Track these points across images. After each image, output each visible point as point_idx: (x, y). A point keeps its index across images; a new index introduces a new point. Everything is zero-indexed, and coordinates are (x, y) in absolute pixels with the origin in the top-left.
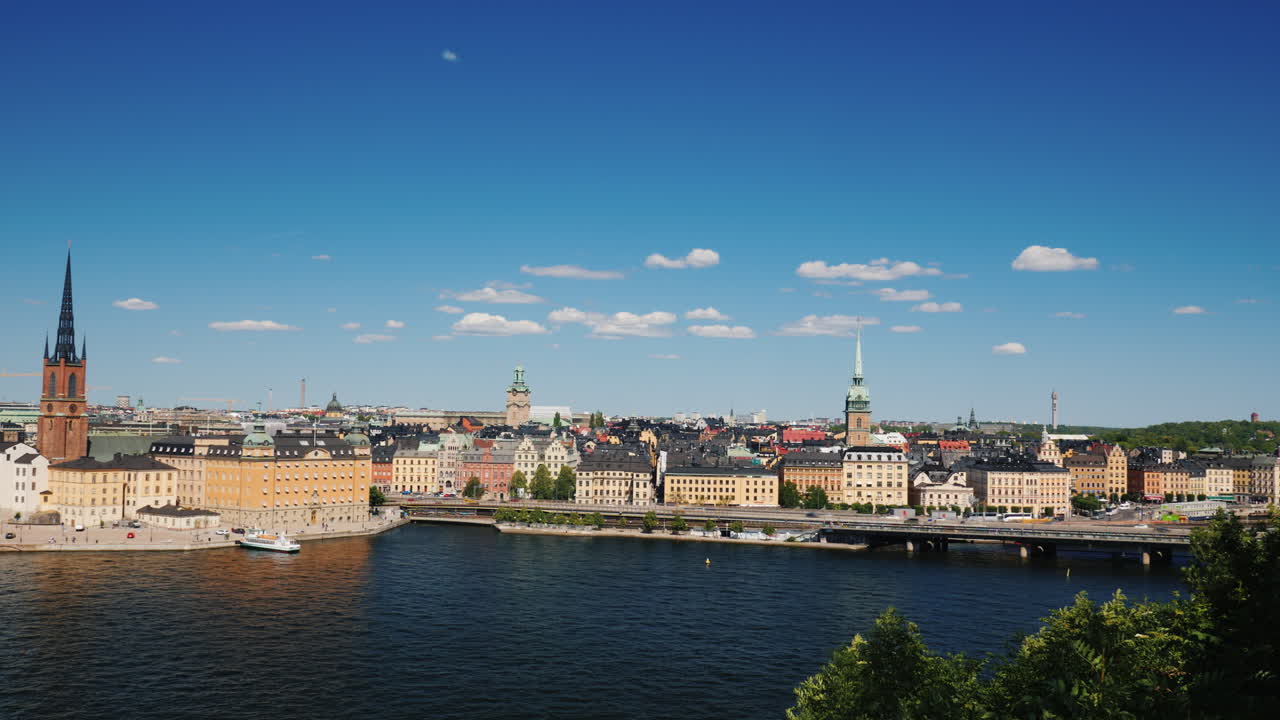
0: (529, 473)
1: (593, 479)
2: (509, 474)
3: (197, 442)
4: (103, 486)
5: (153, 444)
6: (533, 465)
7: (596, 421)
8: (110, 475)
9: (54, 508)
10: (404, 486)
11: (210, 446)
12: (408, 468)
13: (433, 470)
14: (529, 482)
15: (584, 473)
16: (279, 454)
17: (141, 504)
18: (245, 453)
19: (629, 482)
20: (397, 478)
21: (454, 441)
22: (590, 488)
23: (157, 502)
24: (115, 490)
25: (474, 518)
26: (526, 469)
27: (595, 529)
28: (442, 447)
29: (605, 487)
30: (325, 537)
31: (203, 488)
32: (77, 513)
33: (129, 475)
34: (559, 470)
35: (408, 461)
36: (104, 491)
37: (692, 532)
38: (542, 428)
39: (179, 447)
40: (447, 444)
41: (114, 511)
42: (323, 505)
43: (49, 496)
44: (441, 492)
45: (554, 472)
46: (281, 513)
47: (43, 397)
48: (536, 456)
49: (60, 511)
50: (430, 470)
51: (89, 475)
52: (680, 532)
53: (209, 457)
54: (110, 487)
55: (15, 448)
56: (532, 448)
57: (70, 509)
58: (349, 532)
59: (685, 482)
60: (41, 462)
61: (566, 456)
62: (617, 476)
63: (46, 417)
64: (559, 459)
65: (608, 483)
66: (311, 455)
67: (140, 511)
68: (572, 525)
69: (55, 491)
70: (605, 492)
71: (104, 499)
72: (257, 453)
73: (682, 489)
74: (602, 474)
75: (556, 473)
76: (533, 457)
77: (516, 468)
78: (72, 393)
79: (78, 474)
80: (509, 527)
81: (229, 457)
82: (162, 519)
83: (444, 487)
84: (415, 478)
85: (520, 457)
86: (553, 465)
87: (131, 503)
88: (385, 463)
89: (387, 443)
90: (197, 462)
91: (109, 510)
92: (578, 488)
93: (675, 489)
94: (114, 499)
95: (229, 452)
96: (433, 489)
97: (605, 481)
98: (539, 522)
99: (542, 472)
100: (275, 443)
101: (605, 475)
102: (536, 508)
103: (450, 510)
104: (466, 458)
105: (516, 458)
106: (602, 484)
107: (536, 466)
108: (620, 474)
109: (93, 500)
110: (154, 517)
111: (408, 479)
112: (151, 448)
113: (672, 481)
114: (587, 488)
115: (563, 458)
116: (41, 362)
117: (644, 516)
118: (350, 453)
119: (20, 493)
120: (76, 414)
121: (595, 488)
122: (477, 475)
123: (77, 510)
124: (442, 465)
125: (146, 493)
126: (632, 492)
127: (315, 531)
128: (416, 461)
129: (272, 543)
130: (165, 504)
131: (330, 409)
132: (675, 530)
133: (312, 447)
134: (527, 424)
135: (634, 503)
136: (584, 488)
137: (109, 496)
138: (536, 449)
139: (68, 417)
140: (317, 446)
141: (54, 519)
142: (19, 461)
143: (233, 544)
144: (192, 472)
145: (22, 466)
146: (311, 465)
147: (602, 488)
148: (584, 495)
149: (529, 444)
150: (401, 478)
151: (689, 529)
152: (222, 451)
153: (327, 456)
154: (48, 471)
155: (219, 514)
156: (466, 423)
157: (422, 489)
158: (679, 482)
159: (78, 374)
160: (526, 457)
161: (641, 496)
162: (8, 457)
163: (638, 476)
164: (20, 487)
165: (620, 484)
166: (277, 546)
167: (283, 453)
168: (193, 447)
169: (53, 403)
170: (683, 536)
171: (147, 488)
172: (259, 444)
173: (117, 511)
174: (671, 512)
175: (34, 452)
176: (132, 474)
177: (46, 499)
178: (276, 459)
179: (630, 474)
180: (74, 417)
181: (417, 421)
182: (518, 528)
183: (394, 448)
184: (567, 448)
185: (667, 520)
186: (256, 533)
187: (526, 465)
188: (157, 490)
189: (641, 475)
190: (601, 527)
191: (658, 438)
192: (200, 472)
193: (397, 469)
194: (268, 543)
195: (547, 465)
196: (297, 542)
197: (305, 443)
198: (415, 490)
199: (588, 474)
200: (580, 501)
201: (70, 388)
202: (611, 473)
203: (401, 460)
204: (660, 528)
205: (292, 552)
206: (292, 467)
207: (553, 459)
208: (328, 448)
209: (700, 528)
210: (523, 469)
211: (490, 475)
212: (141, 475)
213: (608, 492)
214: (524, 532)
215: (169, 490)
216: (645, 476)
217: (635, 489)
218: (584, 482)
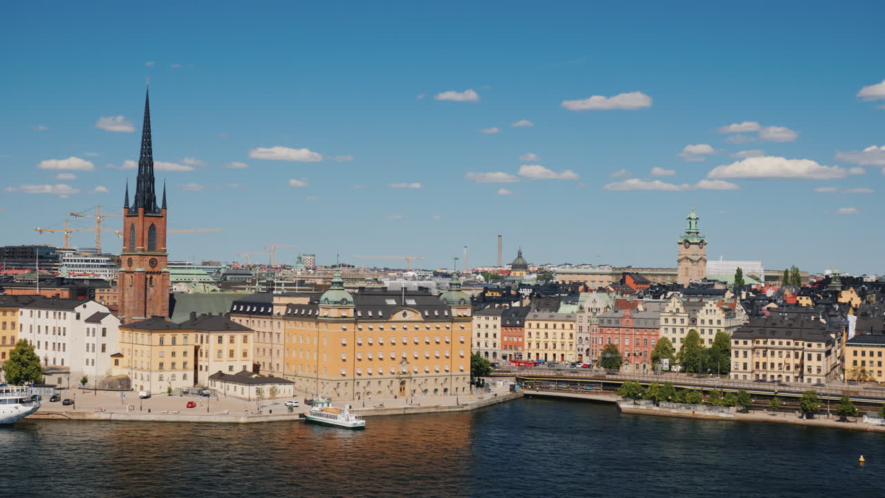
0: (678, 341)
1: (753, 350)
2: (653, 342)
3: (276, 300)
4: (172, 349)
5: (235, 303)
6: (682, 330)
7: (792, 278)
8: (180, 336)
9: (125, 372)
10: (538, 354)
11: (288, 305)
12: (542, 332)
13: (571, 335)
14: (678, 350)
15: (741, 342)
16: (359, 314)
17: (213, 371)
18: (322, 312)
19: (800, 353)
20: (530, 344)
21: (595, 301)
22: (748, 360)
23: (231, 368)
24: (185, 353)
25: (597, 393)
26: (674, 336)
27: (740, 411)
28: (581, 308)
29: (769, 360)
30: (407, 412)
31: (282, 352)
32: (145, 378)
33: (202, 337)
34: (713, 337)
35: (542, 324)
36: (173, 354)
37: (866, 419)
38: (718, 287)
39: (259, 305)
40: (586, 306)
41: (185, 377)
42: (413, 375)
43: (120, 359)
44: (578, 362)
45: (707, 340)
46: (363, 383)
47: (124, 250)
48: (686, 321)
49: (130, 376)
50: (567, 336)
51: (156, 337)
52: (849, 418)
53: (287, 317)
54: (179, 350)
55: (85, 306)
56: (682, 310)
57: (139, 373)
58: (436, 407)
59: (872, 354)
60: (111, 322)
61: (723, 321)
62: (784, 345)
63: (127, 272)
64: (715, 324)
65: (773, 354)
66: (398, 316)
67: (211, 377)
68: (709, 405)
69: (126, 354)
70: (769, 366)
71: (173, 364)
72: (334, 313)
73: (867, 363)
74: (765, 343)
75: (710, 340)
76: (682, 321)
77: (662, 333)
78: (152, 247)
79: (146, 335)
80: (632, 406)
81: (306, 317)
82: (232, 386)
83: (584, 356)
84: (550, 345)
85: (666, 320)
86: (707, 331)
87: (204, 368)
88: (516, 326)
89: (521, 304)
90: (275, 322)
91: (179, 375)
92: (733, 359)
93: (859, 364)
94: (185, 364)
95: (307, 312)
96: (571, 357)
97: (769, 351)
98: (669, 401)
99: (693, 338)
100: (355, 302)
101: (769, 344)
102: (666, 383)
103: (573, 383)
104: (602, 321)
105: (662, 322)
106: (765, 355)
107: (686, 331)
108: (788, 343)
109: (161, 364)
110: (225, 385)
111: (542, 346)
112: (233, 307)
113: (855, 353)
114: (745, 360)
115: (719, 322)
116: (122, 211)
117: (801, 396)
118: (446, 314)
119: (91, 355)
120: (156, 269)
121: (756, 360)
122: (616, 343)
123: (145, 374)
124: (581, 329)
125: (219, 357)
126: (802, 366)
127: (398, 404)
128: (551, 324)
129: (335, 417)
130: (241, 369)
131: (515, 267)
132: (843, 415)
133: (402, 306)
134: (700, 282)
135: (805, 378)
136: (741, 360)
137: (179, 360)
138: (686, 311)
139: (147, 273)
140: (406, 305)
141: (124, 384)
142: (88, 321)
143: (297, 417)
144: (271, 333)
145: (92, 326)
146: (399, 327)
147: (764, 360)
148: (741, 368)
149: (678, 306)
150: (534, 345)
151: (861, 415)
152: (300, 311)
153: (419, 317)
154: (119, 332)
155: (294, 383)
156: (629, 280)
157: (558, 359)
158: (863, 354)
159: (158, 226)
160: (675, 320)
161: (814, 371)
162: (78, 317)
163: (809, 346)
164: (90, 349)
165: (788, 356)
166: (340, 421)
167: (364, 313)
168: (272, 306)
169: (133, 257)
170: (852, 424)
171: (220, 351)
172: (336, 303)
173: (188, 377)
174: (839, 393)
175: (106, 310)
176: (205, 335)
177: (117, 363)
178: (356, 321)
179: (800, 342)
180: (154, 273)
181: (575, 279)
182: (644, 407)
183: (528, 308)
184: (725, 310)
185: (832, 402)
186: (320, 405)
187: (674, 331)
188: (232, 354)
189: (814, 345)
190: (747, 409)
191: (862, 300)
192: (278, 334)
193: (530, 334)
194: (331, 417)
195: (699, 332)
196: (363, 418)
197: (392, 302)
198: (550, 358)
199: (745, 343)
200: (736, 376)
201: (149, 241)
202: (777, 341)
203: (534, 324)
204: (822, 412)
205: (355, 429)
206: (376, 330)
207: (707, 323)
208: (418, 308)
209: (875, 414)
210: (670, 335)
211: (630, 342)
212: (213, 337)
213: (772, 365)
214: (651, 412)
215: (245, 354)
216: (819, 345)
217: (806, 363)
218: (741, 353)
